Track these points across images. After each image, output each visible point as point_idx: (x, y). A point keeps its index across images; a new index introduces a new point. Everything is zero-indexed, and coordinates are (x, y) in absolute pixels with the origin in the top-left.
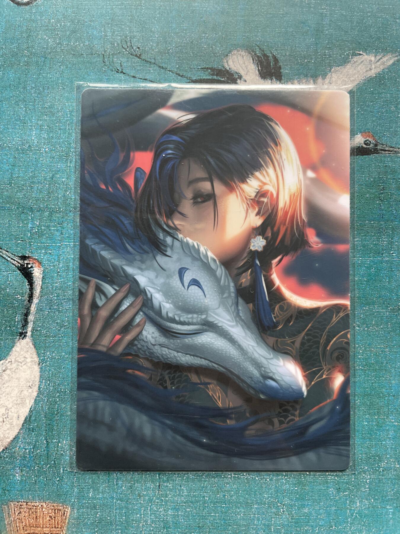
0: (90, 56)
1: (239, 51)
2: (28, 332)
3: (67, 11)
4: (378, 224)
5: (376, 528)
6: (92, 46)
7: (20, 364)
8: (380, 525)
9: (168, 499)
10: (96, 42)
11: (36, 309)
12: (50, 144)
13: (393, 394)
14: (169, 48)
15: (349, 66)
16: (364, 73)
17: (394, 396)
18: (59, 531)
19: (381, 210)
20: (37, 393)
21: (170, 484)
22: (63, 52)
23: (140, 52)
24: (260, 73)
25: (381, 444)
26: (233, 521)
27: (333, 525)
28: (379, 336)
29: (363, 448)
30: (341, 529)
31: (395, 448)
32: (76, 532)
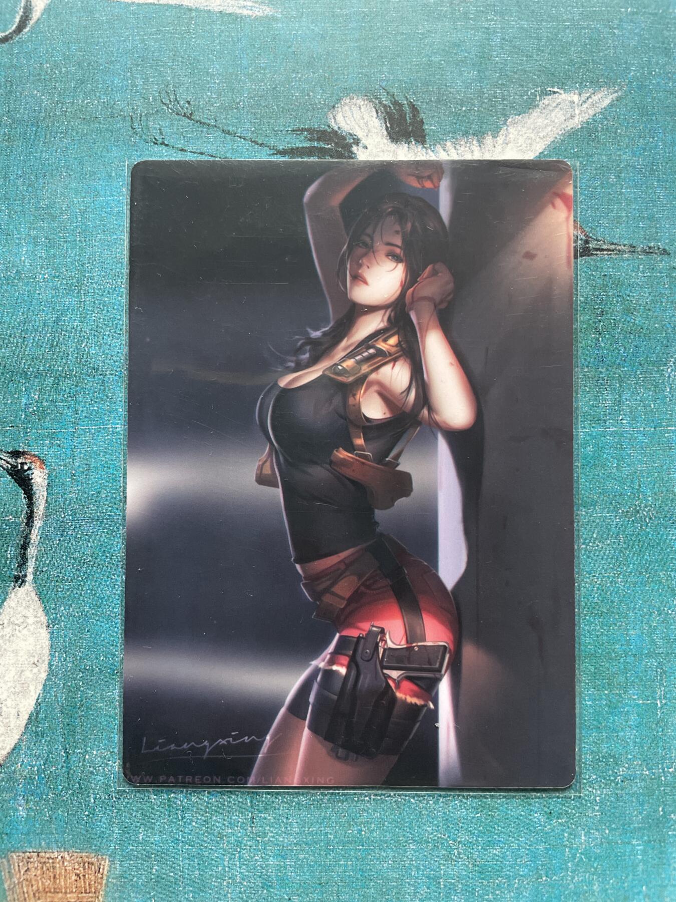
0: (109, 120)
1: (353, 99)
2: (28, 574)
3: (69, 49)
4: (595, 372)
5: (616, 877)
6: (112, 103)
7: (17, 628)
8: (622, 872)
9: (267, 839)
10: (118, 96)
11: (39, 537)
12: (51, 266)
13: (634, 653)
14: (238, 100)
15: (535, 114)
16: (562, 123)
17: (634, 655)
18: (92, 897)
19: (598, 348)
20: (47, 673)
21: (269, 814)
22: (65, 116)
23: (191, 110)
24: (389, 133)
25: (617, 736)
26: (377, 872)
27: (543, 875)
28: (606, 557)
29: (587, 745)
30: (557, 880)
31: (641, 742)
32: (119, 898)
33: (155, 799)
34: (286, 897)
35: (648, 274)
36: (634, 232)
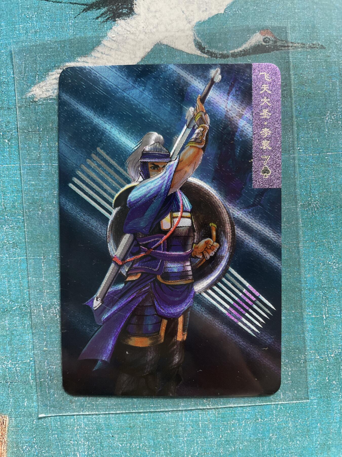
5: (302, 419)
8: (306, 415)
9: (98, 403)
17: (309, 289)
25: (300, 336)
26: (162, 419)
27: (259, 418)
28: (291, 232)
30: (268, 421)
31: (314, 340)
32: (16, 438)
33: (32, 382)
34: (111, 435)
35: (313, 60)
36: (303, 35)
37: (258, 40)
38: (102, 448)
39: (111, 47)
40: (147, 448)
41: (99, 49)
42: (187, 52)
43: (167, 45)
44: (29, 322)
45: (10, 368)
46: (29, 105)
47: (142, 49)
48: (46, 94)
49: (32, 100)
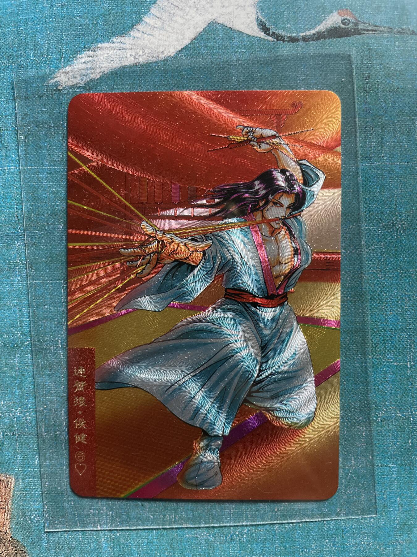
4: (363, 121)
8: (382, 487)
13: (390, 328)
17: (391, 330)
18: (3, 505)
19: (366, 103)
25: (378, 388)
28: (370, 259)
29: (356, 395)
31: (395, 393)
32: (22, 505)
33: (46, 435)
35: (402, 48)
36: (391, 18)
37: (335, 22)
38: (128, 519)
39: (155, 25)
40: (184, 520)
41: (140, 27)
42: (248, 33)
43: (223, 25)
44: (44, 361)
45: (19, 417)
46: (52, 95)
47: (192, 28)
48: (72, 81)
49: (55, 88)
